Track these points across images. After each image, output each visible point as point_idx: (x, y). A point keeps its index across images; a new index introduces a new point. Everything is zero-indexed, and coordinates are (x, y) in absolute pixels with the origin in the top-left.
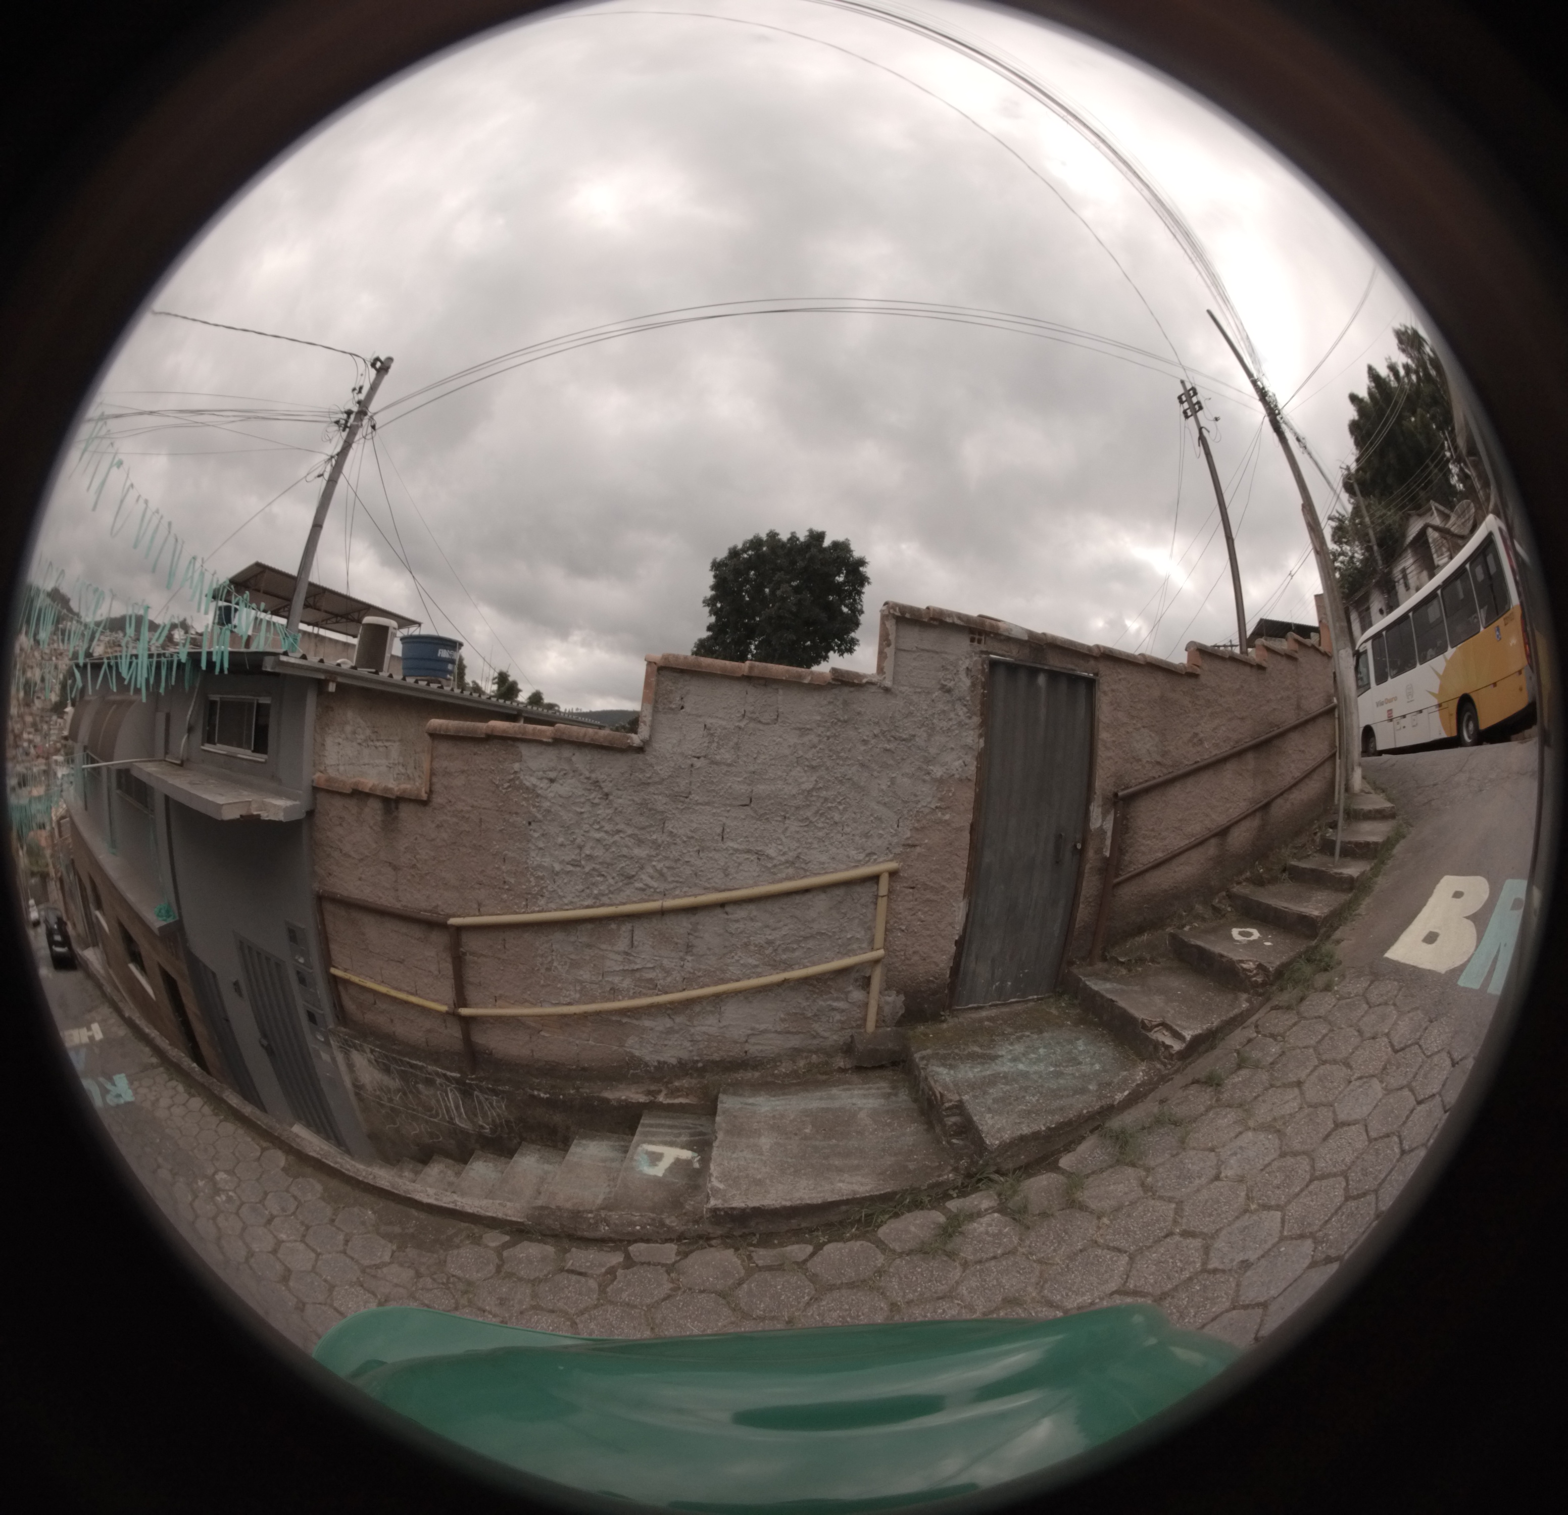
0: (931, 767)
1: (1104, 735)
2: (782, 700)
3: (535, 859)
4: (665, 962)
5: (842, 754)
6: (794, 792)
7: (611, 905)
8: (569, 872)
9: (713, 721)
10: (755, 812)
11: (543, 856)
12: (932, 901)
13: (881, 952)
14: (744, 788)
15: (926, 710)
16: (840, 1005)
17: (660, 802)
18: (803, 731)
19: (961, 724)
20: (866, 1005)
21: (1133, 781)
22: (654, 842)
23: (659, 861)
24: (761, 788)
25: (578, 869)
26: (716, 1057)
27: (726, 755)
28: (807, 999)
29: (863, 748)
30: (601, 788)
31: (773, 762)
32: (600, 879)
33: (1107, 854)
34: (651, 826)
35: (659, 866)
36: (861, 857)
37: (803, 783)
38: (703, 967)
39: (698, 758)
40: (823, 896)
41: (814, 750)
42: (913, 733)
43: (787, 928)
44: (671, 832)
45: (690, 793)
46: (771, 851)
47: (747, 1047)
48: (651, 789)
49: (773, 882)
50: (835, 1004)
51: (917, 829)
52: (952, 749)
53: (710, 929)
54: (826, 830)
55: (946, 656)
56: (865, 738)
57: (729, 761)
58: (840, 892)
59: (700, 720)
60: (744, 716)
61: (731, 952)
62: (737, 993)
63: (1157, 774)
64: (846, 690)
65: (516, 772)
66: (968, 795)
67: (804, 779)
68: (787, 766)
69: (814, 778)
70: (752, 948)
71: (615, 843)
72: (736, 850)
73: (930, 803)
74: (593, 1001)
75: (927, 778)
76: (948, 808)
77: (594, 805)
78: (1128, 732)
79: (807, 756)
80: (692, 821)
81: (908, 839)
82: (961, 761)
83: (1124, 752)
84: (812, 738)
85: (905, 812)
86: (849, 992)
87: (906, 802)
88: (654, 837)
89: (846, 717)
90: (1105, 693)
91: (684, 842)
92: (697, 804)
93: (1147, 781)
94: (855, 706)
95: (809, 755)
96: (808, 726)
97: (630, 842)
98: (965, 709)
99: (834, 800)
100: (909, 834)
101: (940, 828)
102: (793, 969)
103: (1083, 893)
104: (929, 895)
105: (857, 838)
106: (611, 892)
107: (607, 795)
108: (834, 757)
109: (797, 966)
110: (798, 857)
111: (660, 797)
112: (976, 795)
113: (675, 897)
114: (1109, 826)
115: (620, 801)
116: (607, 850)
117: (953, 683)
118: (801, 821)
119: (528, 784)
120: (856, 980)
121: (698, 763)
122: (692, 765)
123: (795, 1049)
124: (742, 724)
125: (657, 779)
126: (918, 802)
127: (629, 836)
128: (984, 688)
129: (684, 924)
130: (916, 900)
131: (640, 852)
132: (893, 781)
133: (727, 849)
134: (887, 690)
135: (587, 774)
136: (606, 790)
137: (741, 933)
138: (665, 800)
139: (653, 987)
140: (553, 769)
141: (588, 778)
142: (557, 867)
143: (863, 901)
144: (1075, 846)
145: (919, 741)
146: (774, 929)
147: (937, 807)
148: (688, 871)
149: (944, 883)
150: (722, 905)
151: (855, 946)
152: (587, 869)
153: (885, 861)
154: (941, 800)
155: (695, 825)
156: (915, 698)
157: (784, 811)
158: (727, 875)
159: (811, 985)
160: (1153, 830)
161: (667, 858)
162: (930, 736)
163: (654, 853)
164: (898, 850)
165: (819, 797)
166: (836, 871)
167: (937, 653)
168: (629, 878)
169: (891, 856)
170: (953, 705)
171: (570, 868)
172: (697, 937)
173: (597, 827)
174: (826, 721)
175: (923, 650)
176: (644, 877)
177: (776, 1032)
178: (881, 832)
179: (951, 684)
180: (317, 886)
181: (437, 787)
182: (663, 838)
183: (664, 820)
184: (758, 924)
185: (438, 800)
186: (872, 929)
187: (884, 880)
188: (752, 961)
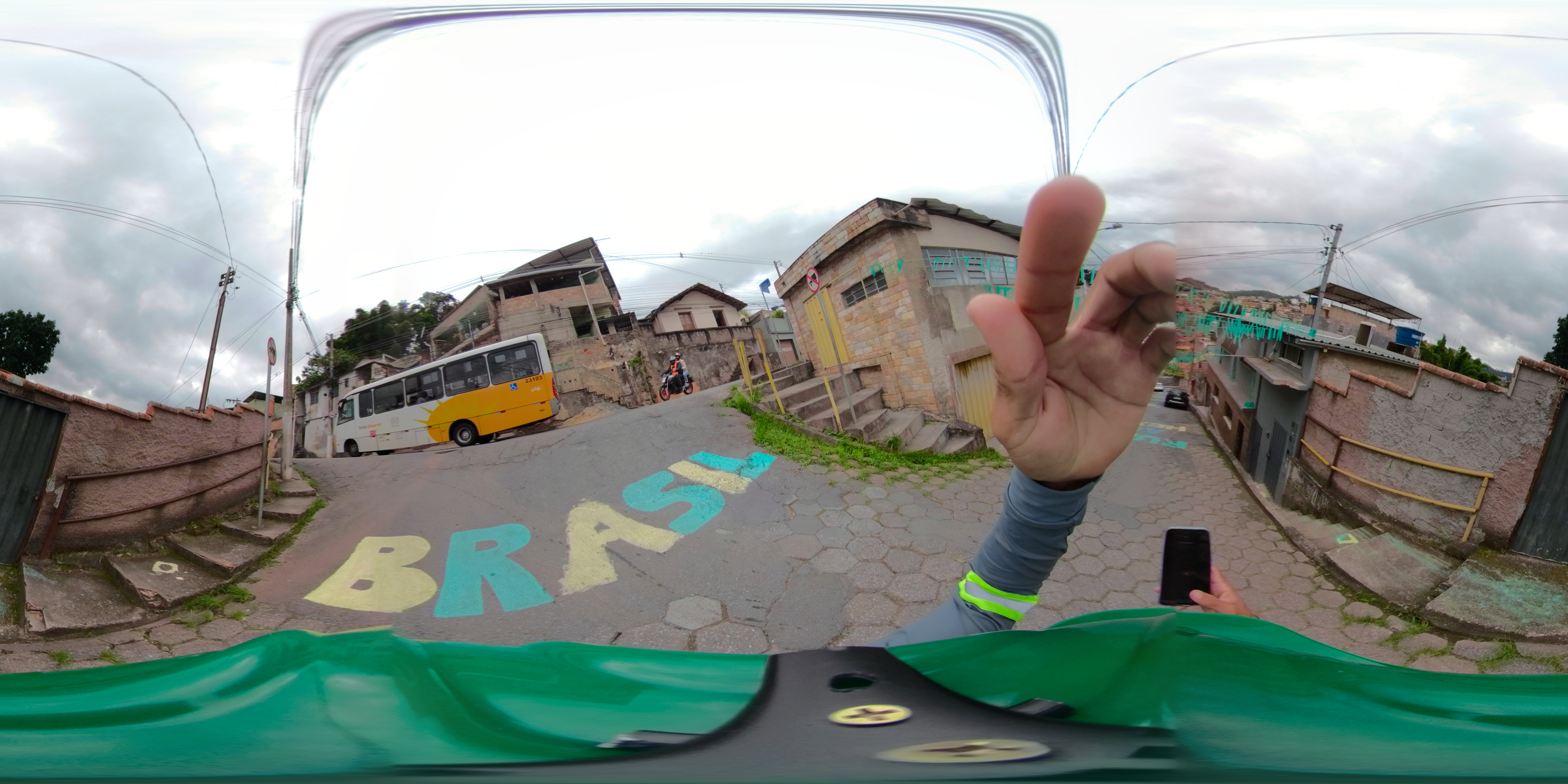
0: (1521, 438)
1: (64, 444)
2: (1465, 392)
3: (1371, 426)
4: (1399, 478)
5: (1483, 421)
6: (1459, 431)
7: (1388, 450)
9: (1438, 393)
10: (1443, 434)
11: (1373, 425)
12: (1508, 498)
13: (1474, 510)
14: (1441, 423)
15: (1525, 411)
16: (1455, 524)
17: (1412, 420)
18: (1469, 407)
19: (1541, 421)
20: (1465, 529)
21: (83, 472)
22: (1407, 433)
23: (1407, 442)
24: (1447, 425)
25: (1381, 434)
27: (1437, 408)
28: (1442, 515)
29: (1492, 420)
30: (1395, 407)
31: (1455, 416)
32: (1388, 440)
34: (1407, 427)
36: (1480, 467)
37: (1464, 428)
38: (1409, 484)
39: (1428, 407)
40: (1459, 477)
41: (1471, 416)
42: (1516, 420)
43: (1444, 484)
44: (1413, 432)
45: (1422, 419)
46: (1445, 451)
47: (1414, 522)
48: (1411, 414)
49: (1443, 464)
50: (1453, 523)
51: (1508, 465)
52: (1534, 432)
53: (1416, 472)
54: (1468, 451)
55: (1542, 386)
56: (1494, 416)
57: (1438, 412)
58: (1466, 478)
59: (1432, 392)
60: (1449, 395)
61: (1421, 484)
62: (1417, 500)
63: (103, 471)
64: (1491, 393)
65: (1371, 394)
68: (1460, 419)
69: (1469, 427)
70: (1428, 485)
71: (1395, 429)
72: (1432, 447)
73: (1517, 453)
74: (1371, 480)
75: (1518, 442)
76: (1525, 459)
77: (1392, 414)
78: (83, 445)
79: (1468, 417)
80: (1421, 430)
81: (1502, 467)
83: (78, 455)
84: (1472, 411)
85: (1504, 454)
86: (1459, 521)
88: (1408, 431)
90: (71, 422)
91: (1416, 437)
92: (1424, 424)
93: (95, 473)
96: (1472, 406)
97: (1400, 430)
99: (1475, 439)
100: (1504, 465)
101: (1519, 466)
102: (1440, 501)
104: (1507, 495)
105: (1480, 459)
106: (1390, 446)
107: (1396, 410)
108: (1479, 421)
110: (1455, 458)
113: (1408, 456)
114: (60, 492)
115: (1400, 414)
116: (1392, 430)
118: (1459, 443)
119: (1374, 399)
120: (1463, 517)
121: (1428, 409)
122: (1425, 409)
123: (1432, 533)
124: (1447, 398)
125: (1412, 410)
126: (1511, 452)
127: (1400, 428)
129: (1408, 466)
130: (1501, 496)
131: (1402, 435)
132: (1502, 439)
133: (1429, 445)
134: (1509, 398)
135: (1391, 401)
137: (1426, 477)
138: (1414, 419)
139: (1391, 484)
140: (1383, 397)
141: (1392, 403)
142: (1376, 431)
143: (1476, 485)
145: (1519, 424)
146: (1437, 481)
147: (1519, 457)
148: (1414, 448)
149: (1516, 492)
150: (1423, 465)
152: (1384, 436)
153: (1489, 473)
154: (1522, 454)
155: (1421, 432)
156: (1521, 404)
157: (1454, 437)
158: (1426, 455)
159: (1445, 510)
160: (96, 500)
161: (1409, 441)
162: (1524, 423)
163: (1406, 437)
164: (1497, 471)
165: (1469, 436)
166: (1467, 469)
167: (1538, 384)
168: (1396, 443)
169: (1493, 472)
170: (1540, 411)
171: (1379, 433)
172: (1410, 473)
173: (1391, 421)
174: (1479, 405)
175: (1531, 382)
176: (1401, 445)
177: (1426, 522)
178: (1491, 460)
179: (1541, 401)
180: (1307, 413)
181: (1349, 393)
182: (1410, 433)
183: (1412, 427)
184: (1432, 478)
185: (1349, 397)
186: (1476, 499)
187: (1486, 481)
188: (1426, 491)
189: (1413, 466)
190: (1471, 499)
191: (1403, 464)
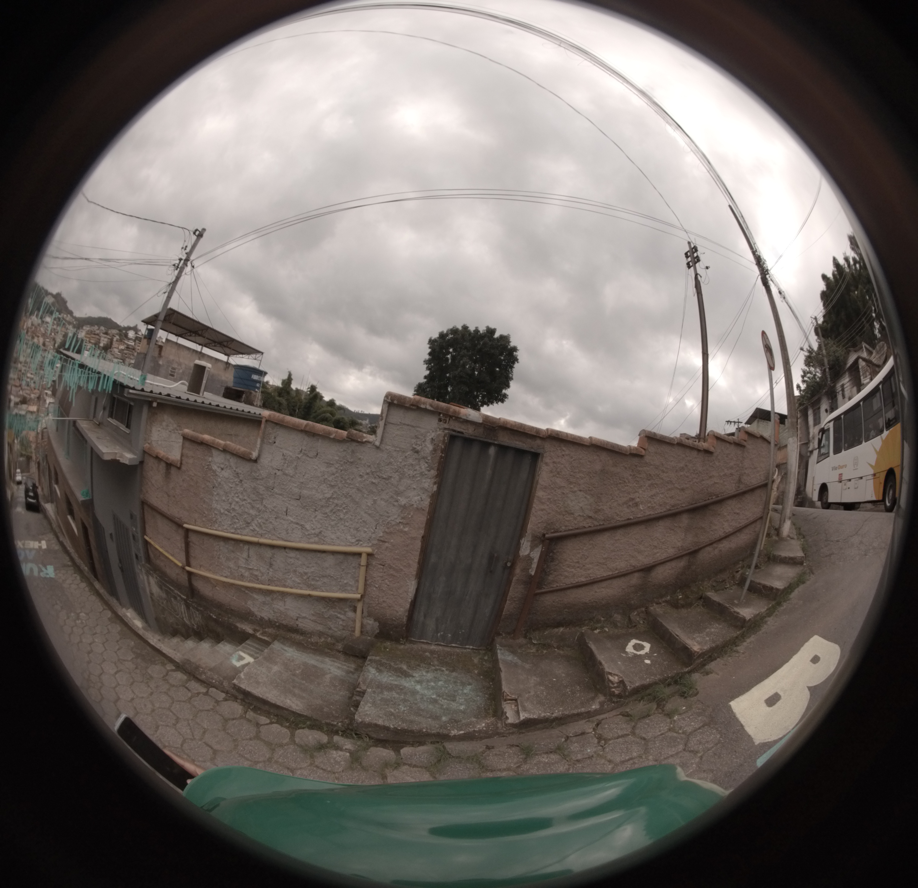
0: (399, 498)
1: (540, 493)
2: (320, 445)
3: (215, 505)
4: (261, 568)
5: (348, 481)
6: (321, 497)
7: (241, 535)
8: (226, 514)
9: (287, 452)
10: (302, 504)
11: (217, 504)
12: (394, 576)
13: (358, 596)
14: (296, 490)
15: (401, 462)
16: (342, 617)
17: (261, 489)
18: (329, 464)
19: (422, 474)
20: (354, 621)
21: (563, 528)
22: (258, 508)
23: (259, 518)
24: (305, 492)
25: (230, 514)
26: (284, 622)
27: (290, 471)
28: (325, 608)
29: (360, 479)
30: (239, 477)
31: (312, 479)
32: (237, 521)
33: (533, 573)
34: (257, 500)
35: (260, 521)
36: (354, 541)
37: (326, 493)
38: (276, 576)
39: (279, 470)
40: (332, 557)
41: (333, 476)
42: (390, 475)
43: (313, 568)
44: (265, 506)
45: (274, 488)
46: (308, 526)
47: (297, 623)
48: (258, 482)
49: (308, 543)
50: (339, 615)
51: (387, 533)
52: (414, 489)
53: (280, 558)
54: (335, 522)
55: (418, 429)
56: (361, 474)
57: (291, 475)
58: (341, 557)
59: (281, 450)
60: (301, 451)
61: (288, 572)
62: (291, 594)
63: (587, 524)
64: (354, 444)
65: (210, 462)
66: (422, 519)
67: (326, 491)
68: (319, 482)
69: (332, 492)
70: (298, 573)
71: (243, 505)
72: (292, 522)
73: (396, 519)
74: (234, 578)
75: (396, 504)
76: (407, 524)
77: (237, 485)
78: (563, 493)
79: (329, 479)
80: (274, 502)
81: (381, 537)
82: (419, 497)
83: (558, 506)
84: (333, 469)
85: (381, 521)
86: (346, 612)
87: (381, 515)
88: (258, 506)
89: (352, 460)
90: (547, 464)
91: (270, 512)
92: (277, 494)
93: (577, 529)
94: (358, 454)
95: (330, 479)
96: (331, 462)
97: (249, 506)
98: (426, 465)
99: (341, 506)
100: (381, 534)
101: (402, 535)
102: (317, 591)
103: (510, 594)
104: (392, 572)
105: (352, 530)
106: (241, 529)
107: (241, 481)
108: (343, 482)
109: (319, 590)
110: (320, 532)
111: (261, 487)
112: (428, 520)
113: (266, 538)
114: (536, 555)
115: (246, 485)
116: (240, 507)
117: (420, 447)
118: (324, 514)
119: (214, 468)
120: (351, 607)
121: (279, 473)
122: (276, 474)
123: (320, 632)
124: (300, 456)
125: (260, 477)
126: (388, 517)
127: (249, 503)
128: (442, 452)
129: (268, 553)
130: (385, 572)
131: (253, 512)
132: (375, 501)
133: (288, 520)
134: (378, 448)
135: (234, 469)
136: (241, 478)
137: (292, 564)
138: (264, 489)
139: (256, 579)
140: (223, 464)
141: (235, 471)
142: (222, 511)
143: (353, 565)
144: (506, 564)
145: (394, 481)
146: (308, 567)
147: (400, 522)
148: (271, 527)
149: (402, 568)
150: (285, 548)
151: (349, 588)
152: (233, 515)
153: (366, 546)
154: (403, 518)
155: (275, 504)
156: (394, 454)
157: (316, 506)
158: (288, 533)
159: (326, 601)
160: (578, 562)
161: (262, 518)
162: (401, 479)
163: (258, 514)
164: (375, 542)
165: (333, 503)
166: (339, 545)
167: (413, 426)
168: (248, 523)
169: (370, 544)
170: (419, 461)
171: (226, 512)
172: (274, 561)
173: (237, 495)
174: (341, 461)
175: (404, 424)
176: (253, 524)
177: (310, 620)
178: (366, 529)
179: (419, 448)
180: (142, 496)
181: (184, 462)
182: (261, 508)
183: (262, 499)
184: (300, 562)
185: (184, 468)
186: (357, 581)
187: (364, 557)
188: (298, 580)
189: (275, 551)
190: (352, 580)
191: (263, 550)
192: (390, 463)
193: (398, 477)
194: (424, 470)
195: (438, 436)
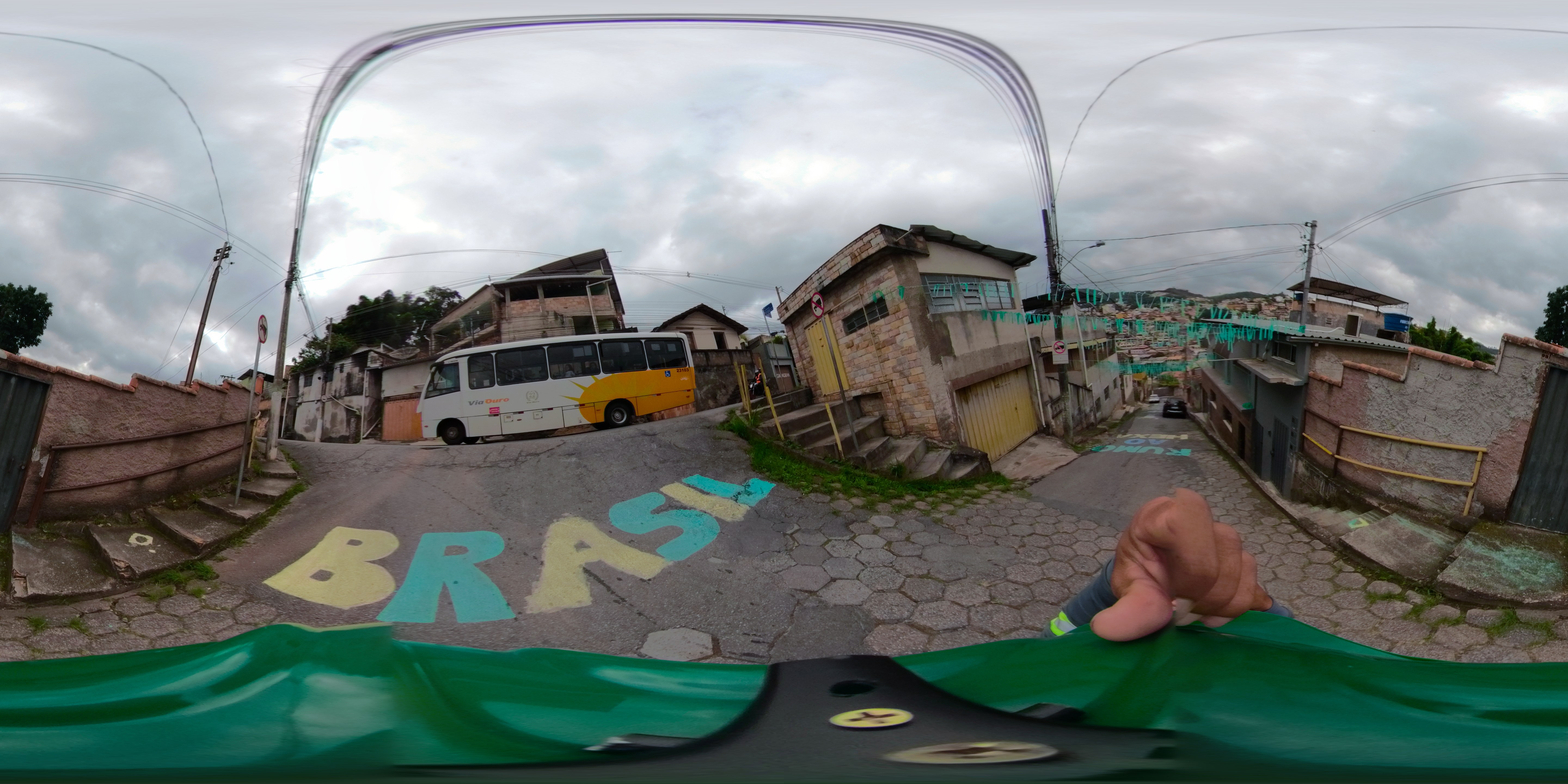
0: (1510, 412)
2: (1453, 372)
3: (1368, 413)
4: (1400, 459)
5: (1473, 398)
6: (1452, 409)
7: (1387, 434)
8: (1377, 419)
9: (1428, 376)
10: (1437, 413)
11: (1371, 412)
12: (1502, 470)
13: (1472, 484)
14: (1433, 403)
15: (1513, 386)
16: (1456, 499)
17: (1407, 402)
18: (1460, 385)
19: (1528, 395)
20: (1465, 503)
24: (1441, 405)
25: (1379, 419)
27: (1430, 390)
28: (1443, 492)
29: (1482, 397)
30: (1390, 393)
31: (1447, 395)
32: (1385, 424)
34: (1402, 410)
35: (1402, 424)
36: (1474, 442)
38: (1411, 465)
39: (1421, 389)
40: (1455, 453)
41: (1462, 394)
42: (1505, 395)
43: (1440, 461)
44: (1409, 414)
45: (1416, 401)
46: (1441, 431)
48: (1405, 397)
49: (1439, 442)
50: (1454, 498)
51: (1499, 437)
52: (1522, 405)
53: (1415, 453)
54: (1461, 427)
55: (1527, 362)
56: (1483, 393)
57: (1430, 392)
58: (1463, 454)
59: (1424, 375)
60: (1439, 376)
61: (1418, 463)
62: (1419, 479)
64: (1480, 372)
65: (1366, 383)
66: (1526, 428)
67: (1457, 405)
68: (1451, 398)
69: (1461, 405)
70: (1426, 464)
71: (1391, 413)
72: (1428, 426)
73: (1507, 427)
74: (1375, 465)
75: (1508, 416)
76: (1515, 431)
77: (1387, 399)
80: (1416, 412)
81: (1494, 440)
82: (1525, 412)
84: (1462, 389)
85: (1495, 428)
86: (1460, 495)
87: (1496, 424)
88: (1403, 414)
89: (1477, 382)
91: (1413, 418)
92: (1418, 405)
94: (1481, 378)
95: (1460, 396)
96: (1462, 383)
97: (1396, 414)
98: (1532, 388)
99: (1467, 416)
100: (1495, 438)
101: (1510, 439)
102: (1439, 478)
104: (1500, 467)
105: (1473, 434)
106: (1388, 429)
107: (1391, 396)
108: (1470, 398)
109: (1441, 478)
110: (1449, 435)
111: (1407, 400)
112: (1530, 429)
113: (1406, 437)
115: (1395, 399)
116: (1389, 415)
118: (1453, 421)
119: (1369, 387)
120: (1464, 493)
121: (1421, 391)
122: (1419, 391)
123: (1435, 510)
124: (1438, 379)
125: (1407, 394)
126: (1501, 426)
127: (1396, 412)
128: (1544, 379)
129: (1406, 448)
130: (1495, 468)
131: (1398, 418)
132: (1492, 414)
133: (1425, 425)
134: (1496, 375)
135: (1386, 387)
137: (1423, 457)
138: (1409, 402)
139: (1393, 466)
140: (1377, 384)
141: (1387, 389)
142: (1374, 417)
143: (1471, 460)
145: (1507, 399)
146: (1436, 460)
147: (1510, 430)
148: (1412, 429)
149: (1508, 465)
150: (1420, 445)
151: (1465, 478)
152: (1382, 420)
153: (1482, 447)
154: (1512, 427)
156: (1509, 379)
157: (1447, 415)
158: (1423, 434)
159: (1445, 487)
161: (1405, 422)
162: (1512, 398)
163: (1402, 419)
164: (1490, 444)
165: (1461, 413)
166: (1462, 445)
167: (1523, 360)
168: (1393, 426)
169: (1486, 445)
170: (1527, 385)
172: (1409, 454)
173: (1387, 406)
174: (1468, 383)
175: (1516, 358)
176: (1397, 427)
177: (1429, 500)
178: (1483, 434)
179: (1527, 376)
180: (1305, 407)
181: (1344, 383)
182: (1406, 415)
183: (1407, 409)
184: (1431, 456)
185: (1344, 387)
186: (1473, 473)
187: (1480, 455)
188: (1426, 469)
189: (1412, 447)
190: (1468, 474)
191: (1402, 446)
192: (1505, 386)
193: (1510, 397)
194: (1530, 392)
195: (1542, 367)
